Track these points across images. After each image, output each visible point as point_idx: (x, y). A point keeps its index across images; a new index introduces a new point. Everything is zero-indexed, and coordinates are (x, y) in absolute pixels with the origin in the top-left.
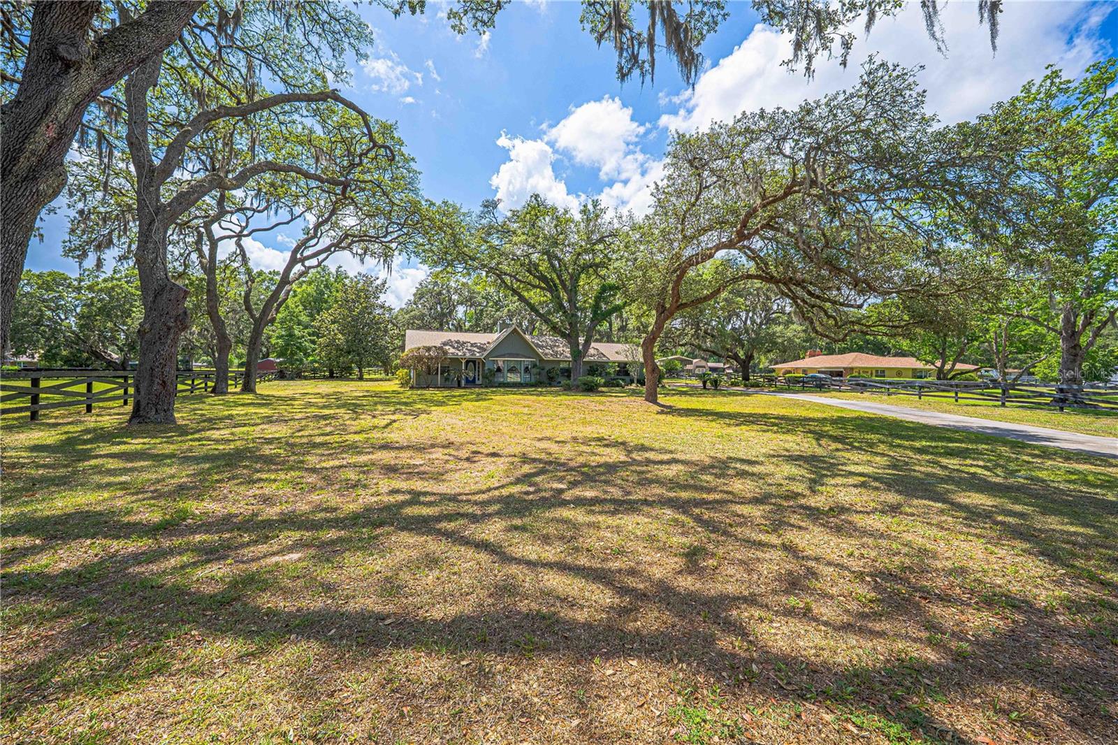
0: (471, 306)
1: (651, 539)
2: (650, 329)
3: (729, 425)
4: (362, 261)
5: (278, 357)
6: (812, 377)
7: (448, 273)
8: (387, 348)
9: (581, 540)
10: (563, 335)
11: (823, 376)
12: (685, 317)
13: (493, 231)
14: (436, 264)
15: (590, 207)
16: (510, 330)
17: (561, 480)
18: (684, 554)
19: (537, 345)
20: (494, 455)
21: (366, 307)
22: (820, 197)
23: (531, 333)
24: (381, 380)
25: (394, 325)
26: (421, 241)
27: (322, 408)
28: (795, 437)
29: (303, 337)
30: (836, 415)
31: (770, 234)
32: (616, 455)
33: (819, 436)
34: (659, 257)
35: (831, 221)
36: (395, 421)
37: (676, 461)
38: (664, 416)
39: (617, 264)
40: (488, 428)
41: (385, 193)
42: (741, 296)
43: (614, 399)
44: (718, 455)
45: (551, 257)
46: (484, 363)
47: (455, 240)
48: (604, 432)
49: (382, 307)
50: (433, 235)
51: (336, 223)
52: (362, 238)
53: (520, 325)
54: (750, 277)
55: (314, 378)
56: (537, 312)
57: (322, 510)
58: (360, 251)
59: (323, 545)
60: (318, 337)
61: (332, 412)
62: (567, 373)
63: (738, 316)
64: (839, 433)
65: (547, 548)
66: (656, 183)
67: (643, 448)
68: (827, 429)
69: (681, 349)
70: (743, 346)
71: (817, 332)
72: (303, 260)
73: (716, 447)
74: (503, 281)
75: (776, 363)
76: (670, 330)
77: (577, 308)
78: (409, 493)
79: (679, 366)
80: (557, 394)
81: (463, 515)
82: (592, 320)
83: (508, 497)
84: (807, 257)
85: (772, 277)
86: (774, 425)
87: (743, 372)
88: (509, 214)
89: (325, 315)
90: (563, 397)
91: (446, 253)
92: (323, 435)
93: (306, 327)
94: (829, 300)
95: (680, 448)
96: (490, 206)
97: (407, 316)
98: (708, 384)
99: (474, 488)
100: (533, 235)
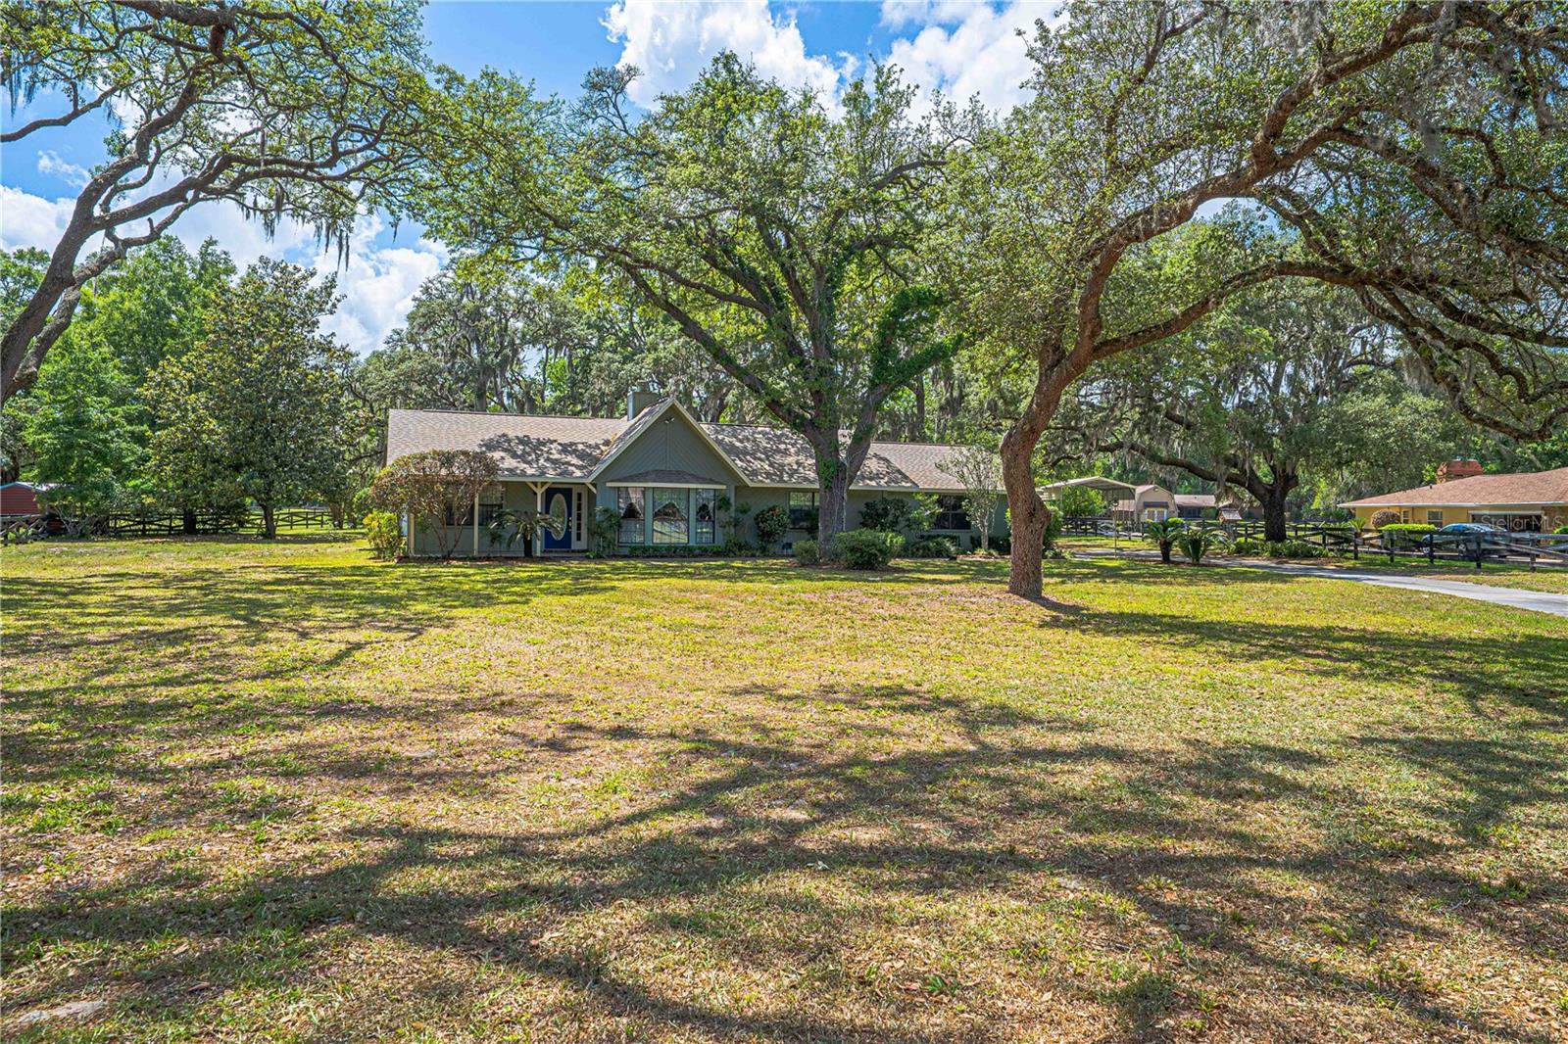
0: (558, 348)
1: (1030, 953)
2: (1023, 406)
3: (1231, 657)
4: (269, 227)
5: (45, 478)
6: (1456, 532)
7: (497, 260)
8: (338, 456)
9: (844, 953)
10: (799, 425)
11: (1486, 529)
12: (1115, 375)
13: (614, 151)
14: (465, 236)
15: (870, 88)
16: (661, 409)
17: (793, 798)
18: (1113, 994)
19: (731, 450)
20: (619, 733)
21: (281, 350)
22: (1484, 50)
23: (715, 420)
24: (323, 539)
25: (357, 396)
26: (427, 176)
27: (164, 613)
28: (1409, 692)
29: (112, 425)
30: (1522, 631)
31: (1345, 153)
32: (935, 736)
33: (1475, 688)
34: (1047, 220)
35: (1514, 116)
36: (359, 646)
37: (1092, 753)
38: (1059, 634)
39: (939, 238)
40: (606, 663)
41: (326, 49)
42: (1263, 322)
43: (931, 589)
44: (1202, 735)
45: (766, 218)
46: (592, 496)
47: (517, 174)
48: (903, 672)
49: (325, 348)
50: (460, 162)
51: (198, 125)
52: (271, 166)
53: (687, 396)
54: (1287, 269)
55: (144, 534)
56: (729, 363)
57: (164, 881)
58: (263, 202)
59: (160, 976)
60: (153, 426)
61: (191, 622)
62: (807, 520)
63: (1257, 371)
64: (1529, 680)
65: (756, 976)
66: (1040, 23)
67: (1007, 717)
68: (1496, 668)
69: (1102, 460)
70: (1269, 452)
71: (1467, 411)
72: (108, 224)
73: (1198, 711)
74: (642, 284)
75: (1359, 496)
76: (1076, 409)
77: (832, 353)
78: (397, 834)
79: (1098, 500)
80: (783, 575)
81: (536, 891)
82: (873, 385)
83: (654, 842)
84: (1447, 212)
85: (1348, 269)
86: (1353, 657)
87: (1267, 517)
88: (657, 108)
89: (171, 368)
90: (799, 584)
91: (492, 209)
92: (166, 683)
93: (120, 401)
94: (1503, 328)
95: (1102, 716)
96: (607, 84)
97: (391, 374)
98: (1176, 550)
99: (567, 819)
100: (720, 162)
